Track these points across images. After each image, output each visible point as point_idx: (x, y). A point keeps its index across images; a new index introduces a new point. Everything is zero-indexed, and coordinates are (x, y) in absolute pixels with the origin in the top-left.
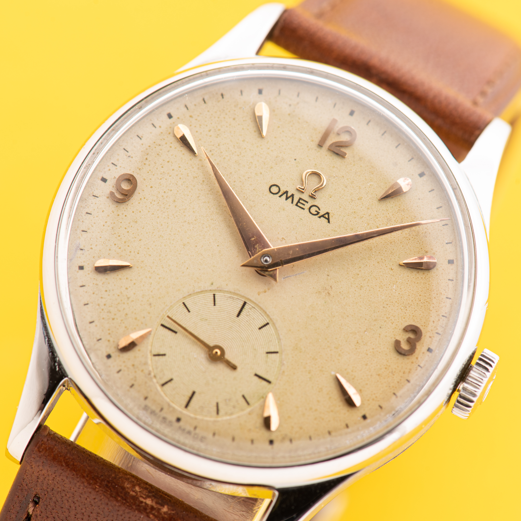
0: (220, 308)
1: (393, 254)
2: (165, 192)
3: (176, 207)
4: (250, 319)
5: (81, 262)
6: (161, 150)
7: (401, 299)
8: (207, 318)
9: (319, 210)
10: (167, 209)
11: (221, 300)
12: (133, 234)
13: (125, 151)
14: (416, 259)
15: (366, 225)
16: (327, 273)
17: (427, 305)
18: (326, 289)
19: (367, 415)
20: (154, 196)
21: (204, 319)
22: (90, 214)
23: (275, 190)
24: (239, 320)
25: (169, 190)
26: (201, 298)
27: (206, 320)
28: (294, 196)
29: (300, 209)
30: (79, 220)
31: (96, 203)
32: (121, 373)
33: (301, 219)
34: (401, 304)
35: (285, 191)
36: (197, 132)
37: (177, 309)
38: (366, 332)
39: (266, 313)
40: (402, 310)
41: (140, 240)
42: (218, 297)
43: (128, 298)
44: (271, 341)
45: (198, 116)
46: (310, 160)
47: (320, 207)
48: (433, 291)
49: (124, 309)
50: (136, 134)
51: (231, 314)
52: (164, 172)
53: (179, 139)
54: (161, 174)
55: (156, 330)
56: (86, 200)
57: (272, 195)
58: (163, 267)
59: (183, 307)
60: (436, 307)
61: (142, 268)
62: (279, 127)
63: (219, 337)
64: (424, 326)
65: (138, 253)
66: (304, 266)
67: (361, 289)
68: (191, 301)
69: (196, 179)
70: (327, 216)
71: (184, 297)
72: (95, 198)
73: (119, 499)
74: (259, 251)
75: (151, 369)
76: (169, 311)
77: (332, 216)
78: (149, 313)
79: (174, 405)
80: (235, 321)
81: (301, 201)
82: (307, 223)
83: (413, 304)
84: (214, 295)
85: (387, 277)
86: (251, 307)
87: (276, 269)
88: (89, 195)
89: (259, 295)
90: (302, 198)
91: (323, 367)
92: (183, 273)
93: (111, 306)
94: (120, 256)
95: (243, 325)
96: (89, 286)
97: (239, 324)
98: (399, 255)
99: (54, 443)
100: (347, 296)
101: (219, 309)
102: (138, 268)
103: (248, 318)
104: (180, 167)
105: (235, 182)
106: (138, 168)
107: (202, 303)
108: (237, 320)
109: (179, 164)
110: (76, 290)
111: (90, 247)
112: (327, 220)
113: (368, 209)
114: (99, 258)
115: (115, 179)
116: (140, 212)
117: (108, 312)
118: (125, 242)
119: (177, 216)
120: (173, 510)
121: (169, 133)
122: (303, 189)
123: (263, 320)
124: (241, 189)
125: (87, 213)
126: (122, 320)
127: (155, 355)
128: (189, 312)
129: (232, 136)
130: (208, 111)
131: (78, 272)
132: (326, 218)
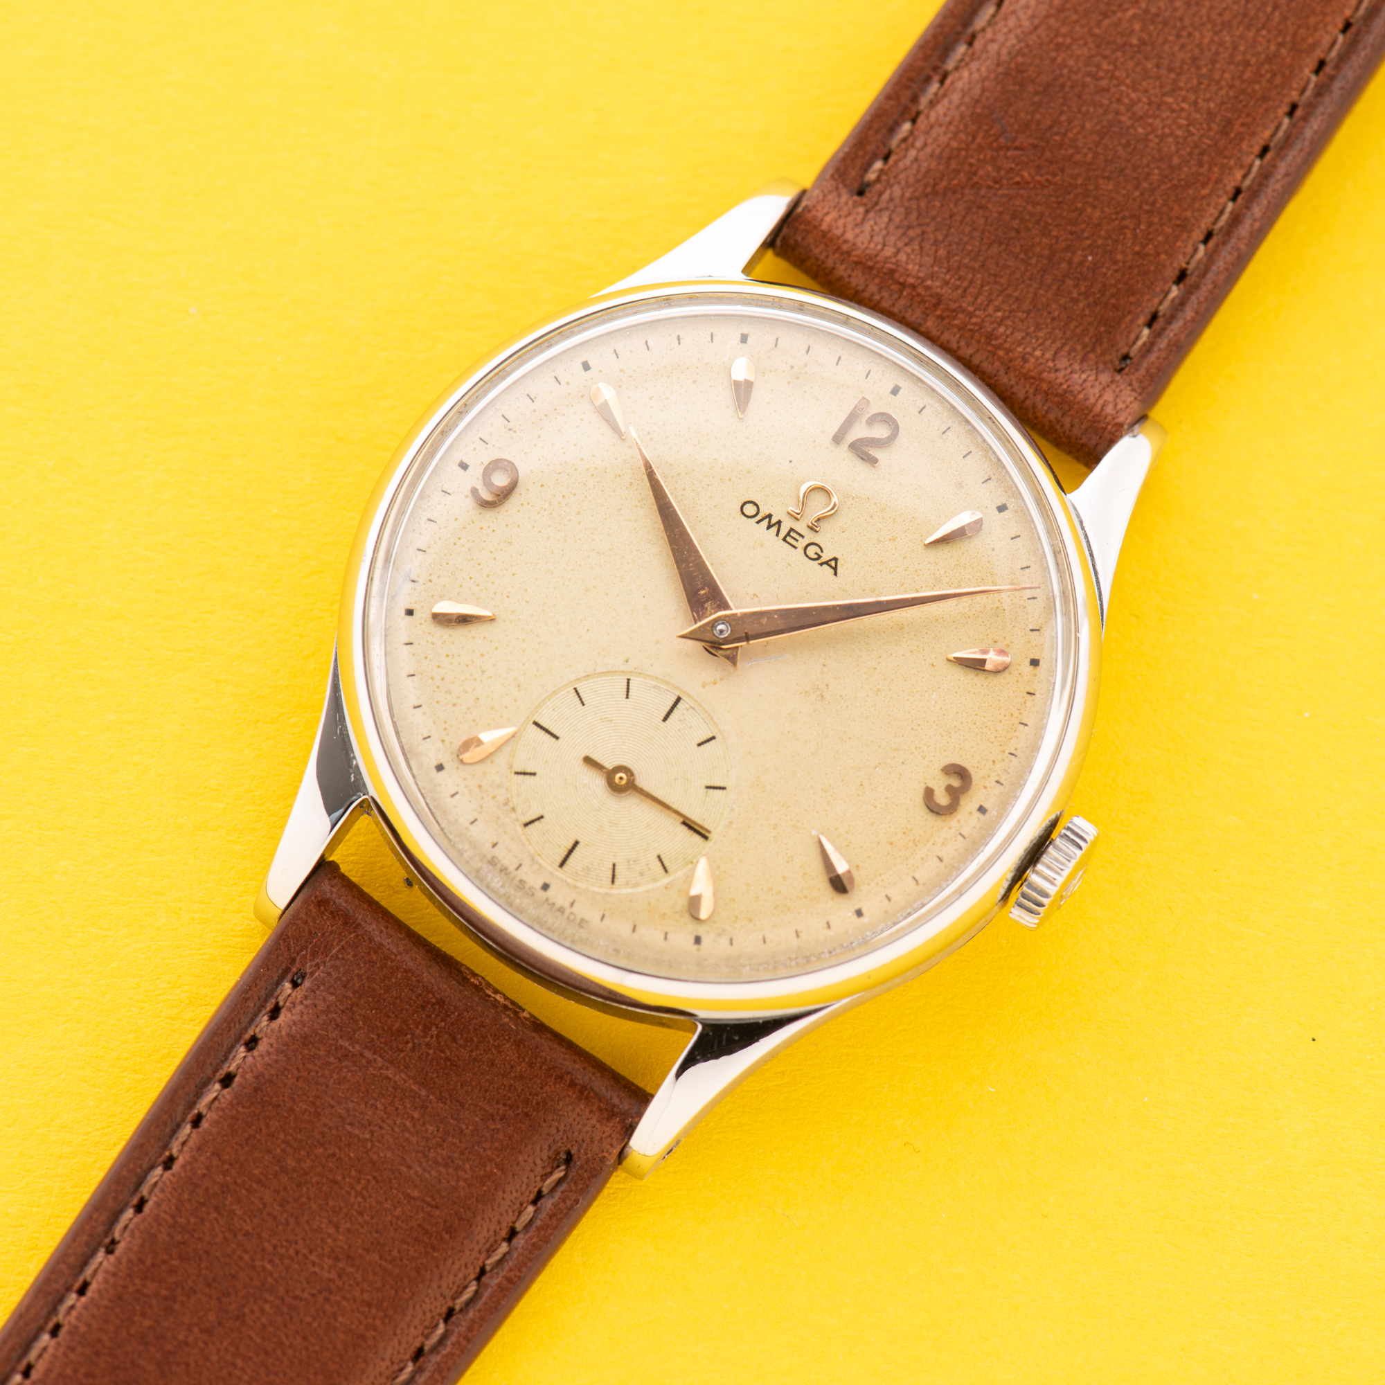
0: (637, 703)
1: (938, 640)
2: (563, 496)
3: (579, 523)
4: (685, 728)
5: (411, 603)
6: (565, 423)
7: (944, 718)
9: (822, 551)
10: (565, 526)
11: (639, 690)
12: (503, 562)
13: (504, 420)
14: (975, 653)
16: (824, 660)
17: (986, 733)
18: (817, 689)
19: (864, 910)
20: (545, 501)
21: (607, 720)
23: (750, 510)
24: (666, 727)
25: (571, 493)
26: (605, 683)
27: (611, 721)
28: (782, 524)
30: (414, 530)
31: (445, 505)
32: (457, 797)
33: (790, 565)
34: (942, 727)
35: (767, 514)
36: (629, 398)
37: (563, 699)
38: (878, 769)
39: (712, 719)
40: (942, 736)
41: (513, 575)
42: (635, 684)
43: (483, 672)
44: (716, 767)
45: (634, 370)
46: (815, 464)
47: (823, 547)
48: (999, 710)
49: (474, 690)
50: (526, 392)
51: (654, 715)
52: (566, 462)
53: (598, 409)
54: (561, 464)
55: (525, 730)
56: (429, 496)
57: (745, 518)
58: (547, 625)
59: (574, 697)
60: (1001, 737)
61: (511, 622)
62: (769, 403)
63: (629, 753)
64: (977, 767)
65: (508, 597)
67: (877, 695)
68: (589, 687)
69: (619, 478)
70: (833, 565)
71: (578, 679)
72: (445, 496)
74: (711, 615)
75: (508, 795)
77: (842, 565)
79: (541, 861)
80: (659, 728)
81: (792, 534)
82: (799, 572)
83: (962, 729)
84: (628, 680)
85: (923, 677)
86: (688, 707)
87: (737, 647)
88: (436, 489)
89: (704, 687)
91: (798, 821)
92: (580, 637)
93: (454, 683)
94: (477, 599)
95: (671, 736)
96: (419, 644)
97: (665, 735)
98: (949, 642)
100: (852, 705)
101: (634, 705)
102: (505, 621)
103: (681, 726)
104: (594, 456)
105: (683, 490)
106: (522, 451)
107: (607, 692)
108: (662, 726)
109: (593, 450)
110: (397, 649)
111: (429, 578)
112: (832, 571)
113: (904, 558)
114: (442, 598)
115: (482, 465)
116: (519, 526)
117: (446, 692)
118: (488, 576)
119: (580, 539)
121: (582, 397)
122: (798, 514)
123: (707, 731)
124: (694, 503)
125: (429, 520)
126: (468, 709)
127: (517, 773)
128: (583, 705)
129: (688, 411)
130: (652, 364)
131: (403, 619)
132: (831, 566)
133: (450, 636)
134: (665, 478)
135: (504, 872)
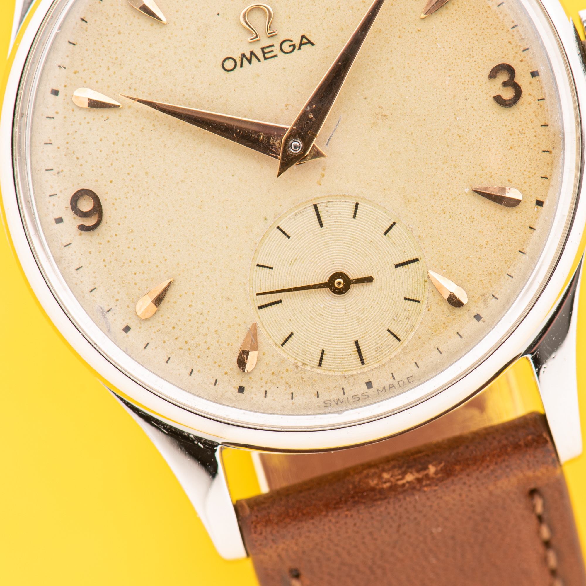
0: (297, 234)
1: (405, 14)
2: (128, 174)
3: (153, 178)
4: (337, 217)
5: (122, 323)
6: (82, 135)
7: (458, 51)
8: (295, 258)
9: (292, 41)
10: (148, 188)
11: (290, 226)
12: (141, 245)
13: (49, 171)
15: (351, 11)
16: (362, 96)
17: (488, 32)
18: (377, 115)
19: (540, 199)
20: (122, 188)
21: (293, 261)
22: (80, 268)
23: (229, 65)
24: (327, 228)
25: (130, 167)
26: (269, 243)
27: (296, 260)
28: (254, 52)
29: (273, 59)
30: (76, 284)
31: (75, 252)
32: (269, 394)
33: (284, 68)
34: (462, 57)
35: (240, 56)
36: (97, 82)
37: (258, 278)
38: (458, 118)
39: (344, 196)
40: (468, 61)
41: (154, 245)
42: (284, 226)
43: (201, 314)
44: (377, 218)
45: (82, 65)
47: (289, 38)
48: (479, 12)
49: (208, 329)
50: (43, 143)
51: (313, 230)
52: (107, 155)
53: (89, 108)
54: (106, 159)
55: (259, 318)
56: (62, 257)
57: (232, 72)
58: (203, 250)
59: (262, 270)
60: (497, 25)
61: (183, 271)
63: (325, 264)
64: (505, 55)
65: (166, 260)
66: (335, 112)
67: (410, 81)
68: (263, 256)
69: (144, 130)
70: (305, 41)
71: (253, 259)
72: (69, 248)
73: (379, 503)
74: (280, 144)
75: (293, 361)
76: (252, 287)
77: (310, 35)
78: (236, 308)
79: (350, 373)
80: (324, 233)
81: (266, 51)
82: (293, 66)
83: (473, 45)
84: (278, 227)
85: (422, 43)
86: (325, 204)
87: (314, 146)
88: (60, 249)
89: (320, 185)
90: (264, 46)
91: (451, 194)
92: (227, 236)
93: (194, 338)
94: (152, 280)
95: (335, 230)
96: (152, 339)
97: (331, 233)
98: (412, 9)
99: (264, 512)
100: (404, 101)
101: (297, 237)
102: (180, 275)
103: (333, 218)
104: (117, 134)
105: (184, 95)
106: (79, 176)
107: (276, 247)
108: (324, 230)
109: (113, 132)
110: (144, 356)
111: (115, 300)
112: (309, 45)
115: (68, 209)
116: (126, 217)
117: (196, 347)
118: (142, 262)
119: (164, 186)
120: (440, 463)
121: (73, 111)
122: (257, 37)
123: (350, 205)
124: (197, 96)
125: (77, 269)
126: (218, 342)
127: (283, 345)
128: (272, 268)
129: (135, 52)
130: (87, 50)
131: (127, 336)
132: (306, 43)
133: (162, 316)
134: (167, 100)
135: (339, 402)
